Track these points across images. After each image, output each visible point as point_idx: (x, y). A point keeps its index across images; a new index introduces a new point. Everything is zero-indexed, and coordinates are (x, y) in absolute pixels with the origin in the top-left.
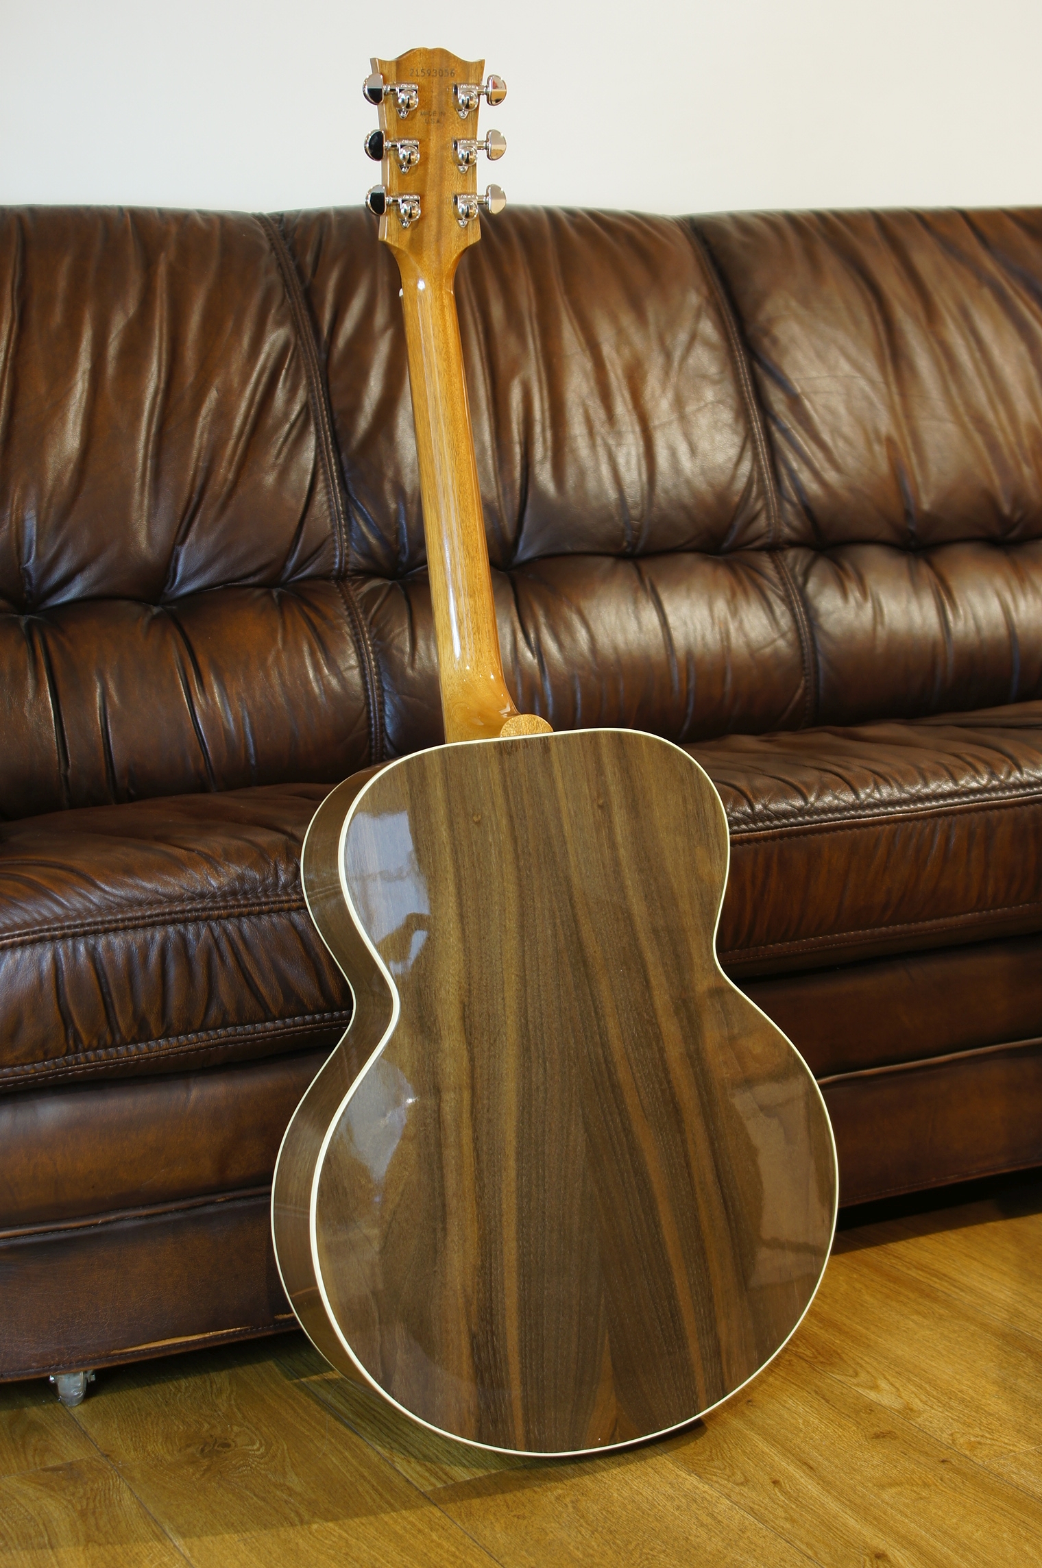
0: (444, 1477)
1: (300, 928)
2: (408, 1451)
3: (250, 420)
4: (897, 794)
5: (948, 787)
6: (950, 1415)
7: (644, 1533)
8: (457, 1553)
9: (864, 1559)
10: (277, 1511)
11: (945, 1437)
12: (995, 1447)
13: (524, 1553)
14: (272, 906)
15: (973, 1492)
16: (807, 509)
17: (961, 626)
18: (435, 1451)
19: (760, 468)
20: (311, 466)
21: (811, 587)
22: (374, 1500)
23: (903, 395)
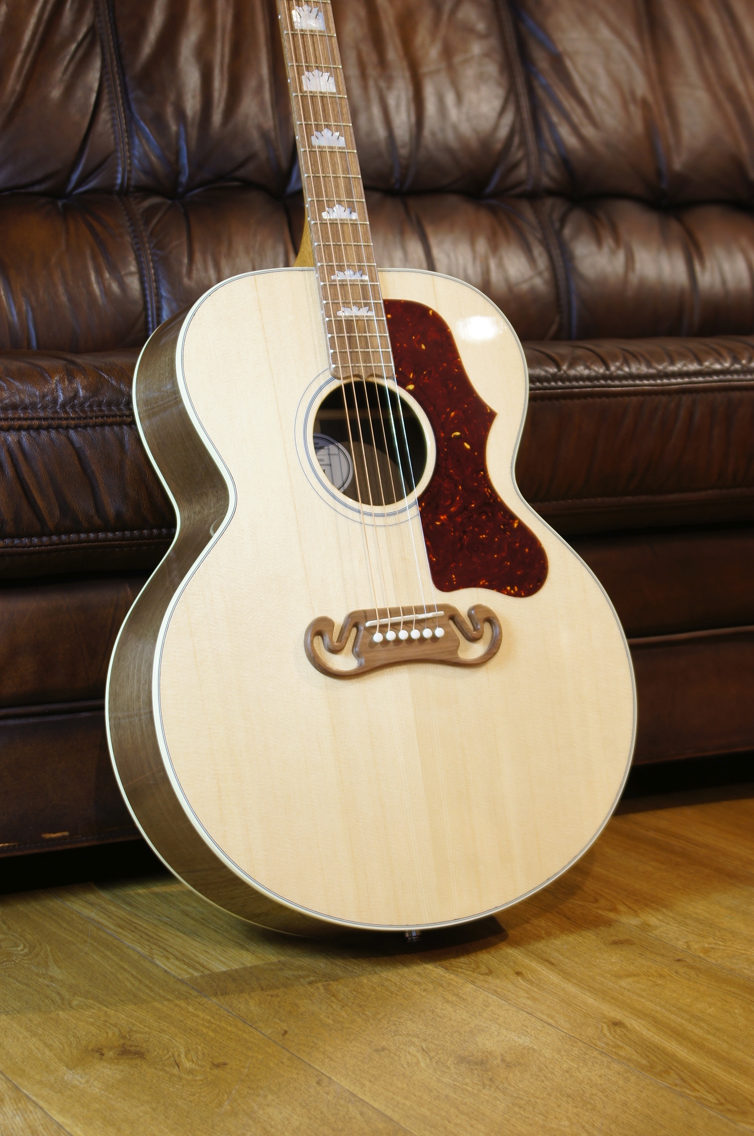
0: (201, 969)
1: (78, 445)
2: (167, 951)
3: (38, 37)
4: (644, 369)
5: (694, 367)
6: (685, 929)
7: (392, 1007)
8: (212, 1020)
9: (602, 1026)
10: (39, 992)
11: (681, 944)
12: (728, 951)
13: (277, 1021)
14: (51, 422)
15: (707, 981)
16: (565, 161)
17: (707, 279)
18: (193, 951)
19: (522, 120)
20: (96, 86)
21: (567, 232)
22: (133, 985)
23: (659, 62)
